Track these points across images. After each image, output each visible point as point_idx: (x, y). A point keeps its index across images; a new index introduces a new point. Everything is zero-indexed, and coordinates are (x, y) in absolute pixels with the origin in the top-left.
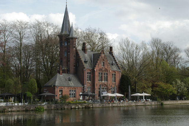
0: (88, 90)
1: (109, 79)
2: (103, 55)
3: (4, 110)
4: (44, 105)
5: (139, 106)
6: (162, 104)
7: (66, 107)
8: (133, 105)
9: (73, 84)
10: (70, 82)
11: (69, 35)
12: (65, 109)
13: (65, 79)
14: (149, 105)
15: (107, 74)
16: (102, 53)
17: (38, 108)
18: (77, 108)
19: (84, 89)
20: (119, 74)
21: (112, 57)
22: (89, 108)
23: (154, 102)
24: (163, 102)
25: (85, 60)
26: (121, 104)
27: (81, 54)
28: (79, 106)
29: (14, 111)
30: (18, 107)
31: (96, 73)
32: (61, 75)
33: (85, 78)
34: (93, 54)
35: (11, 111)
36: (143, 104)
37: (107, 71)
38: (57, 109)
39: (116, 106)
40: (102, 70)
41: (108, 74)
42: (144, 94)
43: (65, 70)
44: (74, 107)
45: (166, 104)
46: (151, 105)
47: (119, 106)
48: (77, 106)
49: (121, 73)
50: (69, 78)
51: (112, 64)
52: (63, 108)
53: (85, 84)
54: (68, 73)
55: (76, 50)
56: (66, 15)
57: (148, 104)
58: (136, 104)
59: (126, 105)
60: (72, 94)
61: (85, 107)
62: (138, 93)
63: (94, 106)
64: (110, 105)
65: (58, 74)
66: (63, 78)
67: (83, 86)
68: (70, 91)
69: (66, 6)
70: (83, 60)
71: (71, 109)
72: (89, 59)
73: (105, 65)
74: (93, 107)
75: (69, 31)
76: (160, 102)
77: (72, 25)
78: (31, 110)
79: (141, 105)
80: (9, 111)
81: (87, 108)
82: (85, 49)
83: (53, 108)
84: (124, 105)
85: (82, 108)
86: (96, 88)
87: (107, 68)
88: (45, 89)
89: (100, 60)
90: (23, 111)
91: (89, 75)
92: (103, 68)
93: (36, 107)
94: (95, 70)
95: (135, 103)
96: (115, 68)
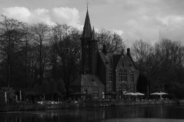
0: (109, 89)
1: (128, 79)
2: (123, 57)
3: (44, 107)
4: (77, 103)
5: (158, 104)
6: (178, 103)
7: (95, 105)
8: (152, 103)
9: (96, 84)
10: (93, 82)
11: (91, 38)
12: (94, 107)
13: (89, 79)
14: (166, 104)
15: (126, 74)
16: (122, 55)
17: (72, 106)
18: (105, 106)
19: (106, 89)
20: (137, 74)
21: (129, 58)
22: (115, 106)
23: (171, 101)
24: (179, 101)
25: (106, 61)
26: (142, 102)
27: (102, 55)
28: (106, 104)
29: (52, 109)
30: (56, 106)
31: (117, 73)
32: (85, 76)
33: (107, 78)
34: (113, 56)
35: (50, 109)
36: (161, 103)
37: (127, 71)
38: (88, 107)
39: (138, 104)
40: (122, 71)
41: (128, 74)
42: (161, 94)
43: (87, 70)
44: (102, 105)
45: (182, 103)
46: (169, 104)
47: (140, 104)
48: (104, 105)
49: (138, 74)
50: (92, 79)
51: (130, 65)
52: (92, 106)
53: (107, 84)
54: (90, 74)
55: (98, 52)
56: (88, 19)
57: (166, 102)
58: (155, 103)
59: (146, 104)
60: (96, 94)
61: (112, 105)
62: (156, 92)
63: (119, 104)
64: (133, 103)
65: (82, 75)
66: (87, 79)
67: (105, 86)
68: (94, 90)
69: (87, 10)
70: (104, 61)
71: (100, 107)
72: (109, 60)
73: (125, 66)
74: (118, 106)
75: (90, 34)
76: (176, 101)
77: (93, 28)
78: (66, 108)
79: (160, 103)
80: (48, 109)
81: (113, 106)
82: (105, 51)
83: (84, 106)
84: (144, 104)
85: (109, 106)
86: (117, 88)
87: (126, 69)
88: (70, 89)
89: (120, 61)
90: (60, 109)
91: (110, 75)
92: (123, 68)
93: (70, 105)
94: (116, 71)
95: (154, 101)
96: (133, 69)
